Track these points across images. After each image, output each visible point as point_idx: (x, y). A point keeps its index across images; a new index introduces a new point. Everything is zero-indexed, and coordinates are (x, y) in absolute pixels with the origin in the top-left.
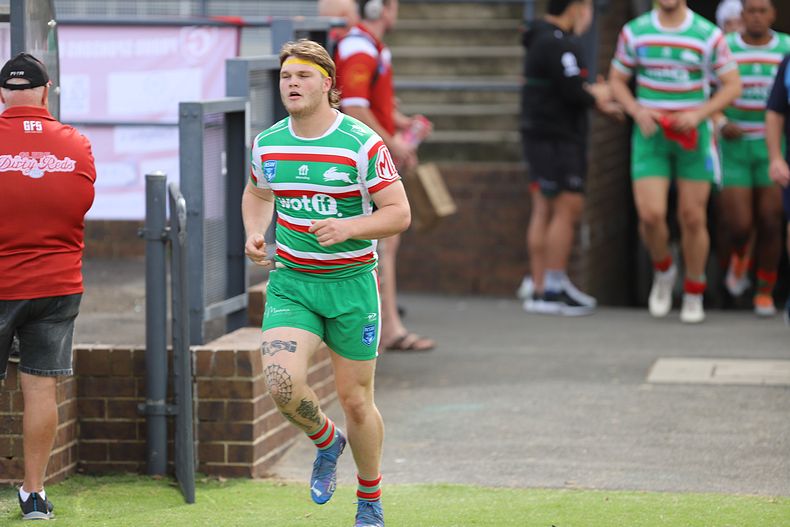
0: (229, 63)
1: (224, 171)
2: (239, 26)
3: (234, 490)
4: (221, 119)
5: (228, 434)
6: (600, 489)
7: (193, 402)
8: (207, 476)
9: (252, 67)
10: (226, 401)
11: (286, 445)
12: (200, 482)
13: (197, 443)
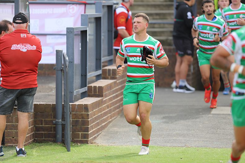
0: (82, 15)
1: (80, 49)
2: (85, 4)
3: (82, 147)
4: (80, 33)
5: (81, 130)
6: (195, 147)
7: (70, 120)
8: (74, 143)
9: (89, 17)
10: (80, 120)
11: (99, 133)
12: (72, 145)
13: (71, 133)
